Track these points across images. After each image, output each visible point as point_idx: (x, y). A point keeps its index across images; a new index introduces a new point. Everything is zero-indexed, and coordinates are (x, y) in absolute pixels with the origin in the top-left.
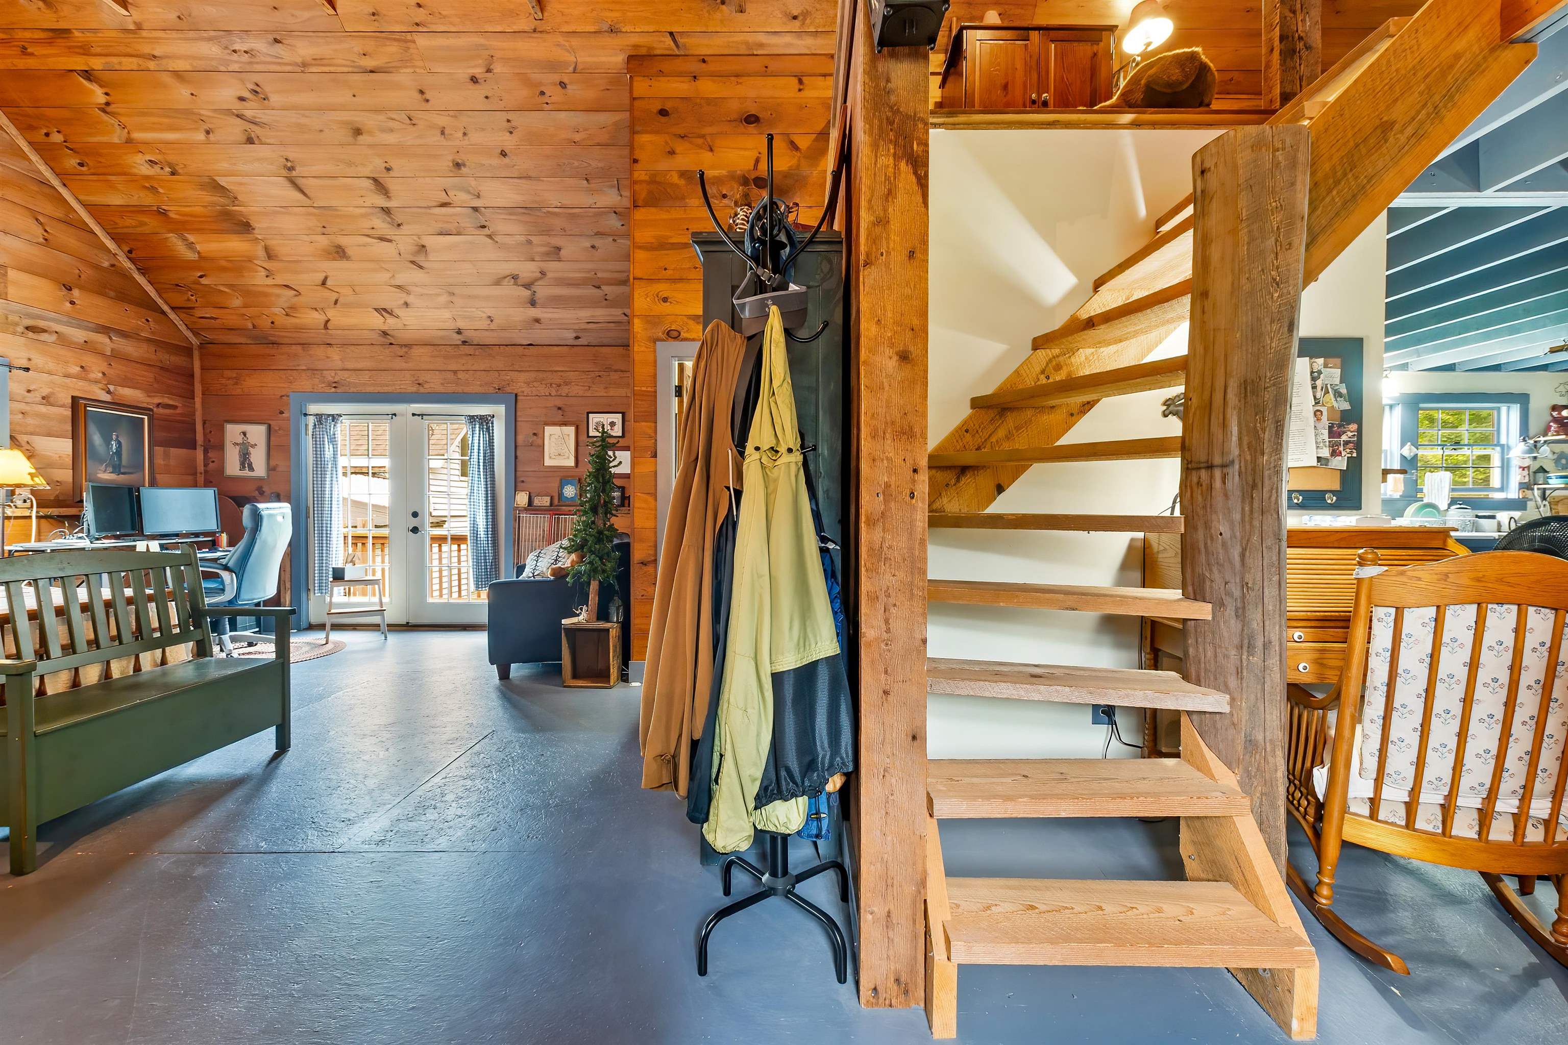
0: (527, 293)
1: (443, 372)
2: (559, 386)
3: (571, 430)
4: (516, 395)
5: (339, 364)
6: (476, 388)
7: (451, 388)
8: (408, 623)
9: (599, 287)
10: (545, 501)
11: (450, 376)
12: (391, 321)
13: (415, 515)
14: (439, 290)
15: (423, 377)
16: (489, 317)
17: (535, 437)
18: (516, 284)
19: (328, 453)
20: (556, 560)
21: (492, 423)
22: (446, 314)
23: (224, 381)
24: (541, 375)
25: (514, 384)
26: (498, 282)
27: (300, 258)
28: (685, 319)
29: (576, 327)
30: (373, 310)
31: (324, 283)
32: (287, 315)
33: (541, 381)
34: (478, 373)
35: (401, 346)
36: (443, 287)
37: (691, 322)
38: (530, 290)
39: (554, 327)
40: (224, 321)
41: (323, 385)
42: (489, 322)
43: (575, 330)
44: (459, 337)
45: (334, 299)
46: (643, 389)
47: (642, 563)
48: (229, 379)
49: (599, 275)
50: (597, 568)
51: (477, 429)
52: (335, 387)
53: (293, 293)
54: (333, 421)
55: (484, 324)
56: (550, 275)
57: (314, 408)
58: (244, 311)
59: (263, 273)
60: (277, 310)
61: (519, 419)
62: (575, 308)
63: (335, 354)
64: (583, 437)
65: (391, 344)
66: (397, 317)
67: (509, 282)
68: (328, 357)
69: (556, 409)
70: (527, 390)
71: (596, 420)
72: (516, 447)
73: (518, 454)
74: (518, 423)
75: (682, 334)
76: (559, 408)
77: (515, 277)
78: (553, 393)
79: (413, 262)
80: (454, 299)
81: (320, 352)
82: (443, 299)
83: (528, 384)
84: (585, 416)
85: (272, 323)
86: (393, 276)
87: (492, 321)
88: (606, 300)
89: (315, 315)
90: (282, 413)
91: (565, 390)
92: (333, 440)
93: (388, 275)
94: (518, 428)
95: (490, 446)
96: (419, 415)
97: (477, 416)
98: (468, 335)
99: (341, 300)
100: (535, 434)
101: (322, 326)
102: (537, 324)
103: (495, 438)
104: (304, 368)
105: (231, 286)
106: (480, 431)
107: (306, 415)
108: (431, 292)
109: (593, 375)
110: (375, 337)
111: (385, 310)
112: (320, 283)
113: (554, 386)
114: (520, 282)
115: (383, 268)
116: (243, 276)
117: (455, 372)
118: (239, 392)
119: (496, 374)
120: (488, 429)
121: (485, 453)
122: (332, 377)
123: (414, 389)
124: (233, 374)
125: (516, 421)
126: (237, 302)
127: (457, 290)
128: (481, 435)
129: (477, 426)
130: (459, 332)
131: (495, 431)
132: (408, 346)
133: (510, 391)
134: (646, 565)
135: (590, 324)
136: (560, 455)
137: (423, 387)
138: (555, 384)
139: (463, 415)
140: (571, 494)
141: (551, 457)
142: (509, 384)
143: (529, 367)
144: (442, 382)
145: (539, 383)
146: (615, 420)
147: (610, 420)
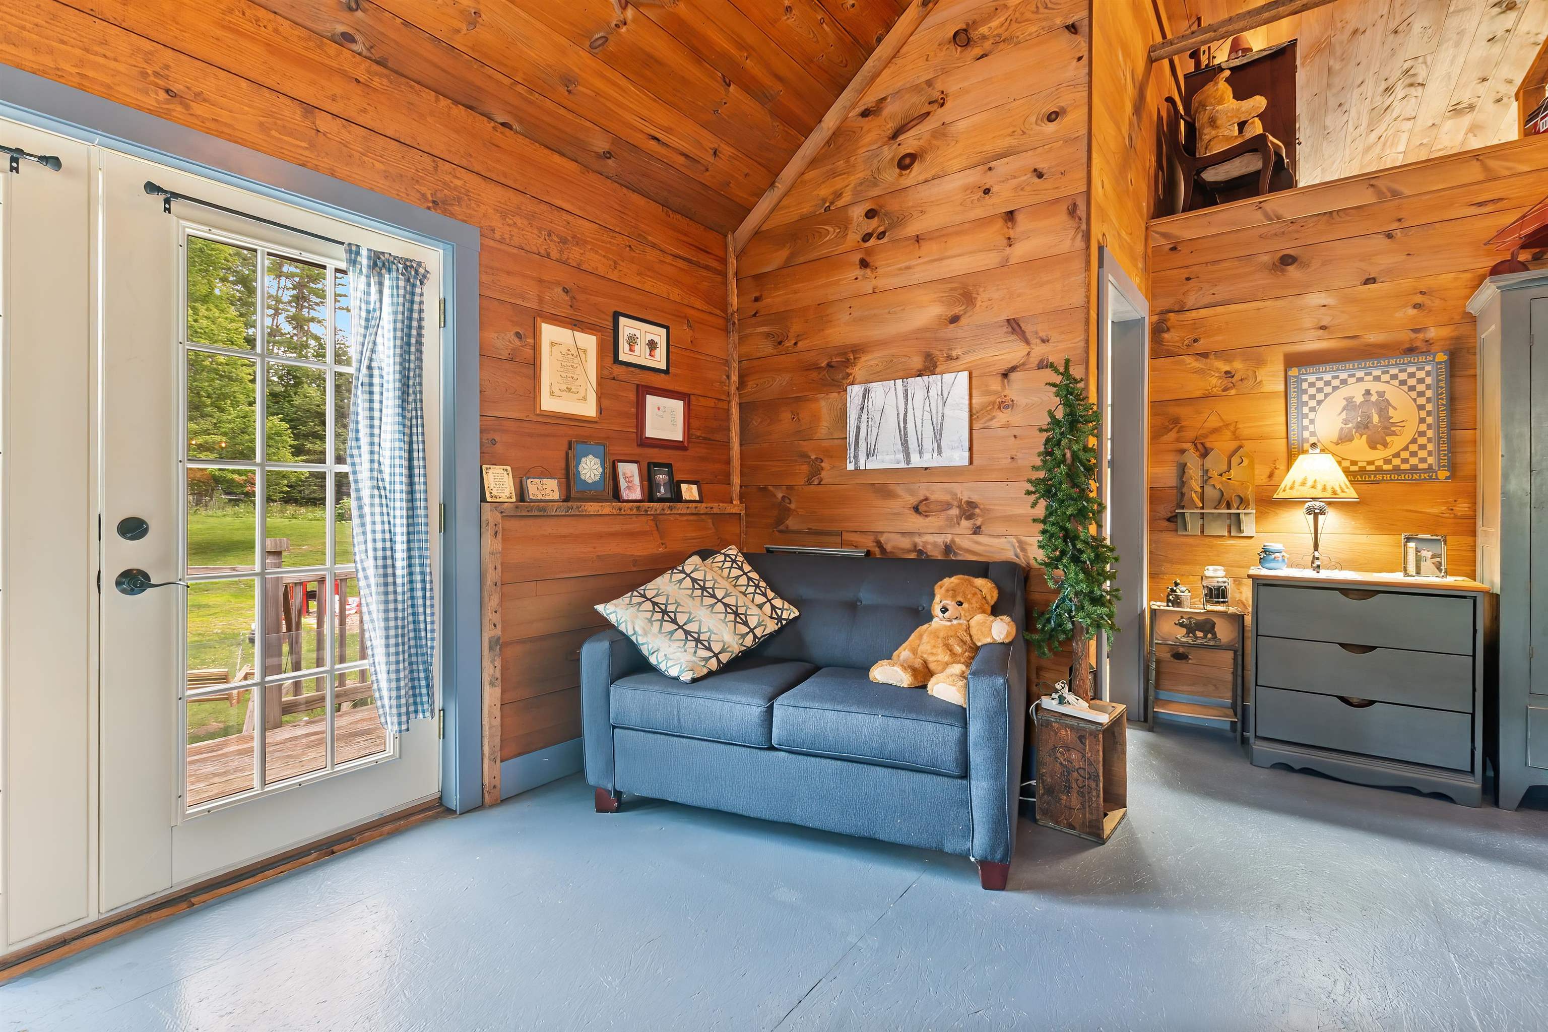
1: (267, 94)
2: (564, 241)
3: (589, 341)
4: (478, 231)
10: (550, 489)
11: (292, 114)
15: (186, 75)
17: (521, 342)
24: (529, 205)
29: (625, 134)
33: (530, 218)
34: (379, 141)
39: (589, 114)
43: (617, 140)
49: (750, 63)
61: (483, 291)
64: (609, 361)
69: (560, 289)
71: (628, 331)
72: (481, 356)
74: (483, 302)
76: (566, 289)
78: (554, 254)
84: (613, 320)
87: (472, 26)
91: (574, 254)
100: (520, 334)
102: (562, 90)
109: (619, 239)
113: (555, 238)
117: (309, 109)
119: (428, 160)
133: (464, 218)
135: (653, 142)
136: (569, 390)
137: (187, 107)
138: (557, 236)
139: (343, 244)
140: (592, 476)
141: (552, 393)
142: (459, 199)
143: (506, 177)
144: (261, 119)
145: (526, 222)
146: (656, 339)
147: (649, 337)
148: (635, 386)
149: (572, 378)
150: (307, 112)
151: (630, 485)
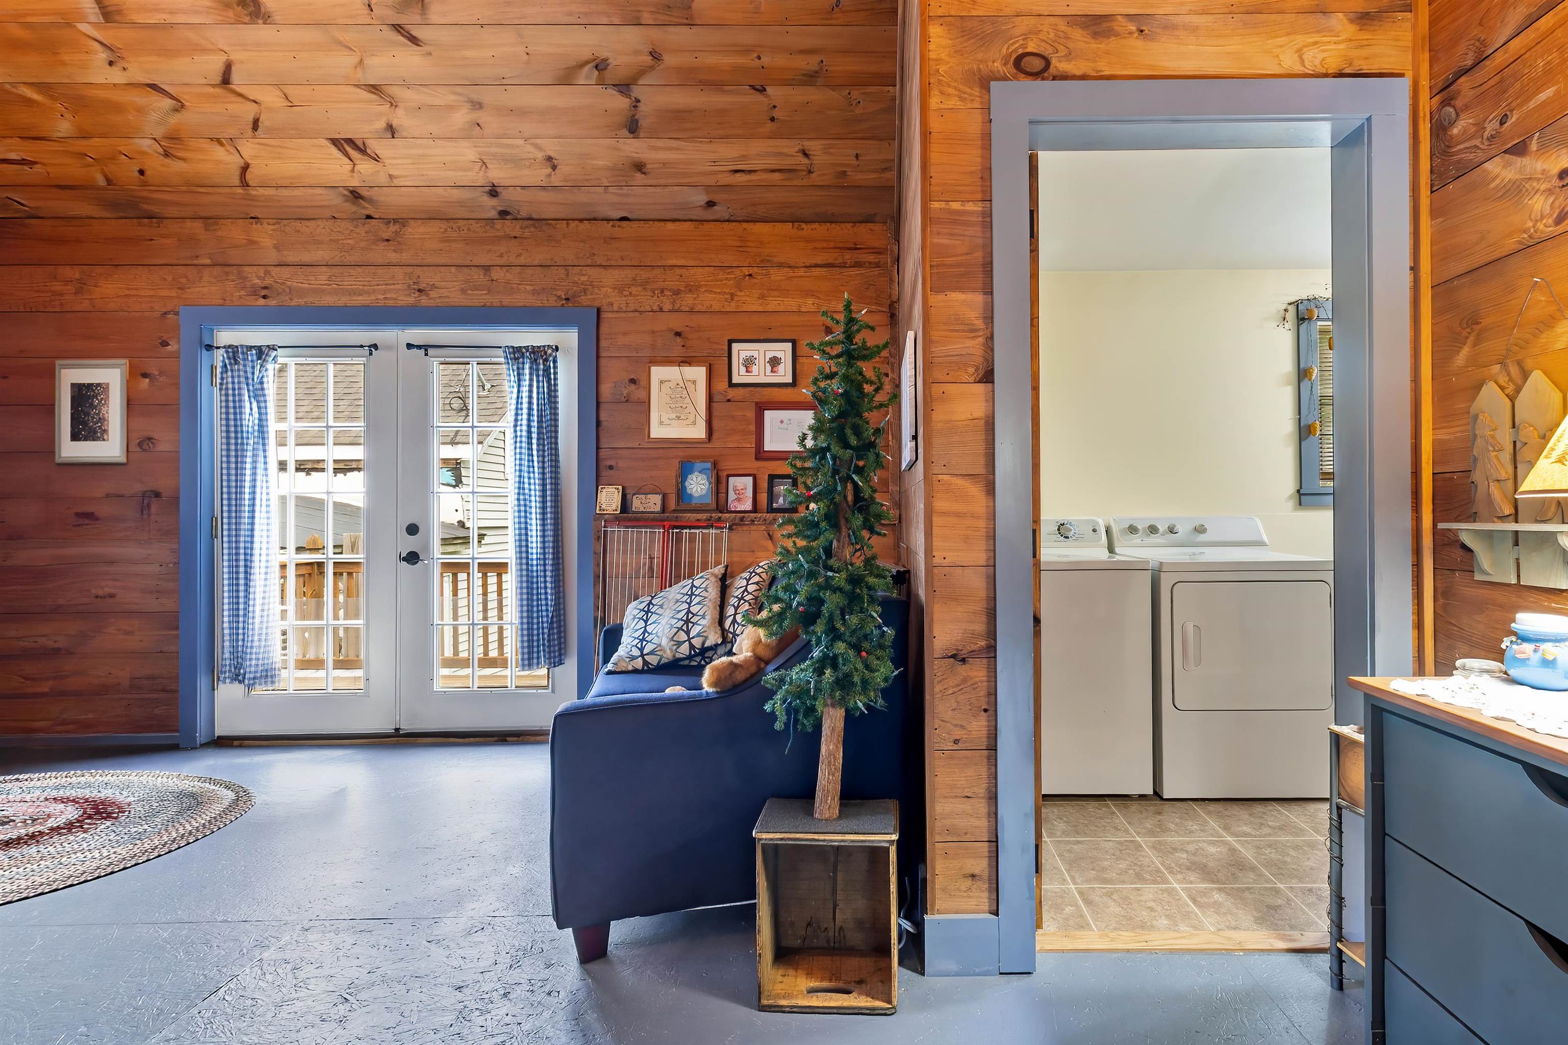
0: (621, 103)
1: (465, 270)
2: (677, 293)
3: (698, 373)
4: (599, 311)
5: (272, 256)
6: (522, 298)
7: (479, 298)
8: (397, 730)
9: (762, 90)
10: (653, 503)
11: (478, 276)
12: (365, 166)
13: (412, 530)
14: (453, 97)
15: (427, 277)
16: (550, 159)
17: (633, 387)
18: (601, 82)
19: (250, 417)
20: (687, 622)
21: (555, 362)
22: (468, 152)
23: (57, 287)
24: (644, 274)
25: (596, 290)
26: (566, 78)
27: (170, 19)
28: (1062, 25)
29: (711, 181)
30: (328, 143)
31: (226, 80)
32: (167, 154)
33: (644, 284)
34: (529, 271)
35: (388, 222)
36: (459, 89)
37: (1077, 34)
38: (629, 96)
39: (670, 181)
40: (49, 169)
41: (243, 293)
42: (549, 170)
43: (708, 188)
44: (494, 202)
45: (250, 118)
46: (955, 206)
47: (953, 656)
48: (68, 282)
49: (766, 60)
50: (848, 676)
51: (527, 371)
52: (264, 297)
53: (167, 103)
54: (259, 358)
55: (538, 175)
56: (669, 60)
57: (226, 336)
58: (81, 145)
59: (102, 56)
60: (145, 144)
61: (603, 354)
62: (712, 139)
63: (265, 235)
64: (721, 385)
65: (369, 217)
66: (376, 159)
67: (588, 75)
68: (252, 242)
69: (672, 335)
70: (618, 301)
71: (743, 355)
72: (598, 404)
73: (603, 416)
74: (603, 362)
75: (1054, 62)
76: (678, 334)
77: (600, 66)
78: (667, 307)
79: (398, 28)
80: (482, 116)
81: (235, 233)
82: (462, 117)
83: (620, 289)
84: (726, 348)
85: (142, 172)
86: (361, 62)
87: (554, 168)
88: (773, 119)
89: (220, 153)
90: (165, 344)
91: (688, 300)
92: (259, 395)
93: (353, 60)
94: (603, 370)
95: (550, 402)
96: (419, 347)
97: (527, 348)
98: (510, 196)
99: (265, 121)
100: (633, 381)
101: (237, 182)
102: (638, 175)
103: (560, 388)
104: (208, 261)
105: (41, 87)
106: (531, 374)
107: (209, 347)
108: (438, 102)
109: (737, 272)
110: (335, 200)
111: (350, 141)
112: (218, 79)
113: (668, 293)
114: (609, 75)
115: (340, 43)
116: (63, 64)
117: (487, 268)
118: (85, 305)
119: (562, 271)
120: (547, 370)
121: (540, 417)
122: (259, 278)
123: (411, 300)
124: (74, 273)
125: (598, 357)
126: (64, 127)
127: (489, 96)
128: (535, 384)
129: (527, 366)
130: (493, 192)
131: (559, 376)
132: (400, 221)
133: (588, 303)
134: (963, 660)
135: (738, 175)
136: (678, 418)
137: (427, 295)
138: (670, 290)
139: (501, 347)
140: (699, 490)
141: (661, 423)
142: (585, 291)
143: (623, 259)
144: (463, 286)
145: (640, 289)
146: (779, 355)
147: (769, 355)
148: (754, 404)
149: (681, 407)
150: (486, 270)
151: (741, 496)
